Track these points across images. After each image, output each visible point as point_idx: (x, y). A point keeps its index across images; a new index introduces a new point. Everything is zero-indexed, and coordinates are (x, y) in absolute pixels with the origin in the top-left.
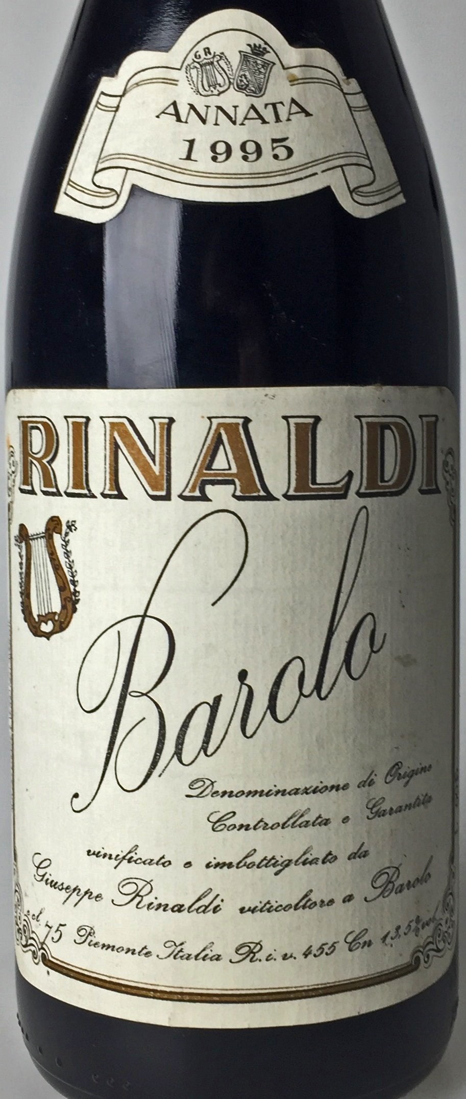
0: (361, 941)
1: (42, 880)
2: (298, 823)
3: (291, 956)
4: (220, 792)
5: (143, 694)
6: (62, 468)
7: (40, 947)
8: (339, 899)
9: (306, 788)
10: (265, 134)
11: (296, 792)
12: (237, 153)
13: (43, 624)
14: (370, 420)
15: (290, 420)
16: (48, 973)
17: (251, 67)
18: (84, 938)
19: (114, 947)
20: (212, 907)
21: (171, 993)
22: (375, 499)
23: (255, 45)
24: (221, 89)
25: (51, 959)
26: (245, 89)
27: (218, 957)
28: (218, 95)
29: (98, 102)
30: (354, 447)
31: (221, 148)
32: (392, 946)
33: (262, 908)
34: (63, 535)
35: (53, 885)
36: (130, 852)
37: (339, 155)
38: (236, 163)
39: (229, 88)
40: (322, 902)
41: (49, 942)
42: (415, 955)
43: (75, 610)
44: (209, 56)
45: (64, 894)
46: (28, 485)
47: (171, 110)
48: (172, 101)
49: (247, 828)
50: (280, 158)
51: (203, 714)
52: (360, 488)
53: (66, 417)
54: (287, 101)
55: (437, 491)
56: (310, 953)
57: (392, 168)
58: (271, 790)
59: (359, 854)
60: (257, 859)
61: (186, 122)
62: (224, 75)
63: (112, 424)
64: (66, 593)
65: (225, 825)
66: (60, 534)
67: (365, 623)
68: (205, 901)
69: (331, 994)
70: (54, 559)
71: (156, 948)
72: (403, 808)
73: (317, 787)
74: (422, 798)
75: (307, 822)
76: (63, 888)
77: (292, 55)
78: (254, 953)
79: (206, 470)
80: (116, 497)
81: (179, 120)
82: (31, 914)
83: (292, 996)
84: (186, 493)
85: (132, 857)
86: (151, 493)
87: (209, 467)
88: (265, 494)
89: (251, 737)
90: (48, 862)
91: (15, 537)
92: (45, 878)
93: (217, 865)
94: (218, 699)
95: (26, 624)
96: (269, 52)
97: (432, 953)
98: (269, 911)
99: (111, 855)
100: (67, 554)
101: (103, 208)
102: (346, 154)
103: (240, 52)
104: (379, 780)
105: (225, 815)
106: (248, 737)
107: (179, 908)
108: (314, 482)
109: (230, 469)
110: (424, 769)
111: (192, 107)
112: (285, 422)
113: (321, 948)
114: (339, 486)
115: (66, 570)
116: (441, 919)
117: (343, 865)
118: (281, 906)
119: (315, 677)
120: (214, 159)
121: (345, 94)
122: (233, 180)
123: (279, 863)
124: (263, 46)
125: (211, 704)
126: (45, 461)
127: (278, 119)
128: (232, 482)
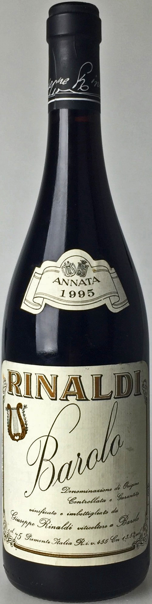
0: (116, 539)
1: (14, 519)
2: (96, 501)
3: (94, 543)
4: (72, 491)
5: (48, 460)
6: (23, 388)
7: (13, 541)
8: (109, 525)
9: (98, 490)
10: (85, 289)
11: (95, 491)
12: (77, 295)
13: (16, 437)
14: (118, 375)
15: (93, 376)
16: (16, 549)
17: (81, 267)
18: (28, 538)
19: (38, 540)
20: (69, 527)
21: (56, 555)
22: (120, 399)
23: (83, 260)
24: (73, 275)
25: (17, 545)
26: (80, 275)
27: (71, 544)
28: (72, 276)
29: (34, 275)
30: (113, 383)
31: (72, 293)
32: (126, 541)
33: (85, 528)
34: (23, 409)
35: (18, 521)
36: (43, 510)
37: (108, 294)
38: (77, 298)
39: (75, 274)
40: (103, 526)
41: (16, 539)
42: (134, 544)
43: (26, 433)
44: (69, 264)
45: (22, 524)
46: (11, 392)
47: (57, 280)
48: (57, 278)
49: (80, 502)
50: (90, 296)
51: (67, 466)
52: (115, 396)
53: (24, 373)
54: (93, 278)
55: (140, 394)
56: (99, 543)
57: (125, 295)
58: (87, 491)
59: (115, 511)
60: (83, 512)
61: (62, 285)
62: (73, 270)
63: (39, 376)
64: (23, 428)
65: (73, 502)
66: (22, 408)
67: (116, 438)
68: (67, 526)
69: (106, 556)
70: (20, 417)
71: (52, 541)
72: (129, 497)
73: (102, 490)
74: (135, 493)
75: (99, 501)
76: (21, 522)
77: (94, 263)
78: (82, 542)
79: (68, 391)
80: (40, 399)
81: (60, 284)
82: (10, 530)
83: (94, 556)
84: (62, 398)
85: (44, 512)
86: (51, 398)
87: (69, 391)
88: (85, 399)
89: (81, 474)
90: (16, 513)
91: (6, 408)
92: (15, 519)
93: (70, 514)
94: (71, 462)
95: (10, 436)
96: (87, 262)
97: (139, 544)
98: (87, 529)
99: (37, 511)
100: (24, 415)
101: (36, 309)
102: (111, 293)
103: (78, 263)
104: (121, 487)
105: (73, 499)
106: (80, 474)
107: (59, 528)
108: (101, 395)
109: (75, 391)
110: (136, 484)
111: (64, 280)
112: (92, 377)
113: (103, 541)
114: (108, 395)
115: (24, 420)
116: (142, 533)
117: (110, 515)
118: (90, 527)
119: (101, 455)
120: (70, 296)
121: (110, 273)
122: (76, 303)
123: (90, 513)
124: (85, 261)
125: (69, 463)
126: (17, 385)
127: (90, 284)
128: (76, 395)
